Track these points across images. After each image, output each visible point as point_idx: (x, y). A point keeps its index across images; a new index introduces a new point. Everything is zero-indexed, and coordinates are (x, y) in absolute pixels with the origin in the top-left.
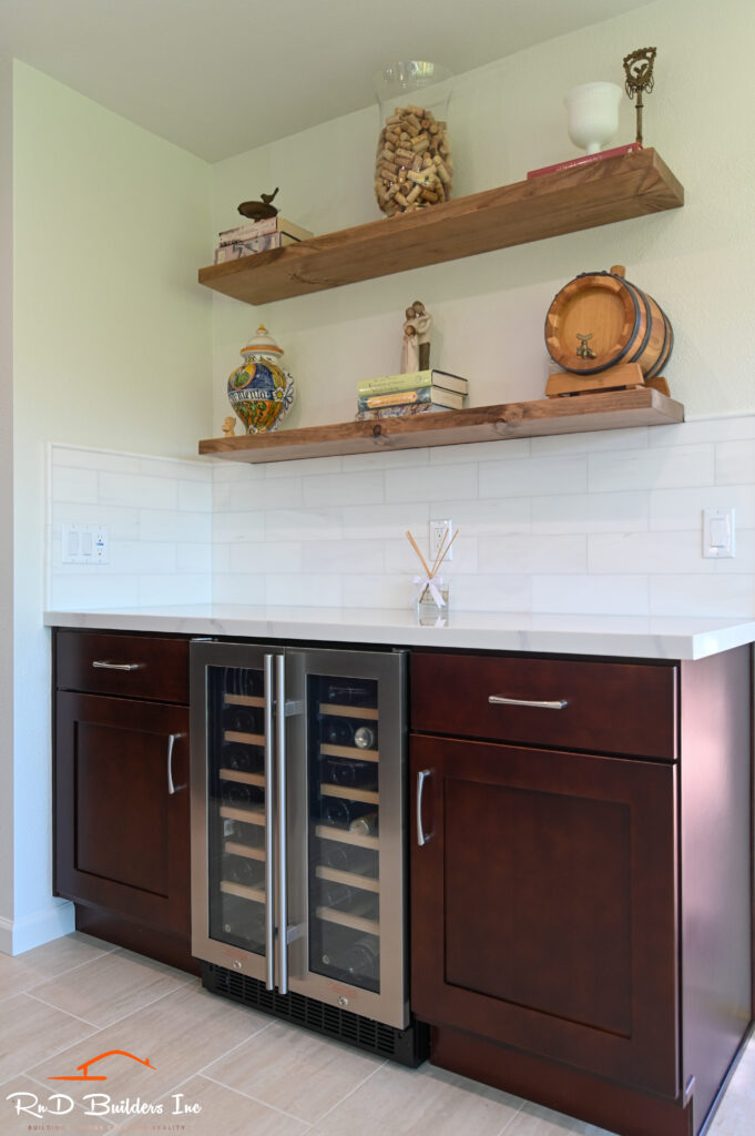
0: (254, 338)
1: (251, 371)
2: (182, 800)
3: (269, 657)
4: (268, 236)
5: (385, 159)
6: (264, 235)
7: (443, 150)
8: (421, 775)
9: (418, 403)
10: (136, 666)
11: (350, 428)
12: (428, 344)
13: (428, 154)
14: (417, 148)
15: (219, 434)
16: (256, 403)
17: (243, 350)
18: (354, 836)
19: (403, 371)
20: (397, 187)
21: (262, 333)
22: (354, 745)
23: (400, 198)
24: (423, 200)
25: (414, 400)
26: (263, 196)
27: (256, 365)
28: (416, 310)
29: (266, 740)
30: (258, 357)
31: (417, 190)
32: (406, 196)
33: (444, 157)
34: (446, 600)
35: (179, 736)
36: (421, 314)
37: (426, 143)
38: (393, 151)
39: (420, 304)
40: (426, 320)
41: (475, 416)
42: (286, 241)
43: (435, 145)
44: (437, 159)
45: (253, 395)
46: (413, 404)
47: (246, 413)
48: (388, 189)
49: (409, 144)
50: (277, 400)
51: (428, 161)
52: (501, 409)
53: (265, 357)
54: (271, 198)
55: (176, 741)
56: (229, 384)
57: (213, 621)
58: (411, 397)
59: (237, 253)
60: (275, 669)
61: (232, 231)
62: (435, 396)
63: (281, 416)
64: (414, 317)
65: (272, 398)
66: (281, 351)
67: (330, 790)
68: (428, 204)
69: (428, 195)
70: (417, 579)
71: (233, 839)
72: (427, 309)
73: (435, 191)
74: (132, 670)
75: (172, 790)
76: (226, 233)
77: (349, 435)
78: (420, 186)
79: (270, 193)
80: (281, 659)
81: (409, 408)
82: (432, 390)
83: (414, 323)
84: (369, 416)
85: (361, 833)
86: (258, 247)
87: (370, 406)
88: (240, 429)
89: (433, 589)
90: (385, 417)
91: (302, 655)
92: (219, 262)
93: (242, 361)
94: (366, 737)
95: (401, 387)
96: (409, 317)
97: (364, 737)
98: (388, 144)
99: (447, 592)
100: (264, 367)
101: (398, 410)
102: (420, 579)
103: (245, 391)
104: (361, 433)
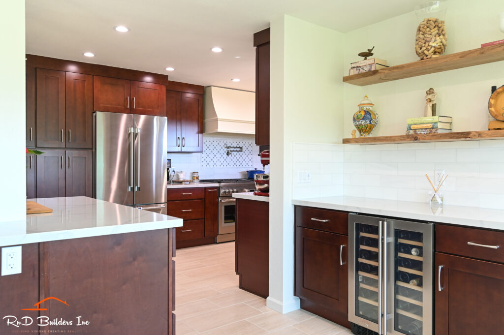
0: (364, 100)
1: (363, 114)
2: (345, 267)
3: (381, 222)
4: (371, 65)
5: (419, 37)
6: (369, 65)
7: (443, 33)
8: (440, 267)
9: (433, 128)
10: (327, 221)
11: (404, 137)
12: (436, 104)
13: (438, 35)
14: (433, 34)
15: (350, 137)
16: (365, 125)
17: (359, 105)
18: (412, 286)
19: (425, 116)
20: (424, 48)
21: (366, 98)
22: (411, 254)
23: (426, 52)
24: (435, 53)
25: (430, 127)
26: (368, 50)
27: (365, 111)
28: (430, 92)
29: (379, 250)
30: (365, 108)
31: (433, 49)
32: (428, 51)
33: (444, 35)
34: (442, 200)
35: (344, 245)
36: (433, 93)
37: (437, 31)
38: (423, 35)
39: (432, 89)
40: (435, 95)
41: (457, 135)
42: (378, 67)
43: (441, 31)
44: (441, 37)
45: (363, 122)
46: (431, 128)
47: (360, 129)
48: (421, 49)
49: (430, 33)
50: (372, 124)
51: (438, 38)
52: (469, 133)
53: (368, 108)
54: (372, 50)
55: (343, 247)
56: (354, 118)
57: (358, 208)
58: (430, 126)
59: (358, 71)
60: (383, 226)
61: (356, 63)
62: (440, 126)
63: (374, 129)
64: (430, 94)
65: (371, 123)
66: (373, 105)
67: (401, 269)
68: (437, 53)
69: (437, 50)
70: (430, 192)
71: (362, 282)
72: (435, 91)
73: (440, 48)
74: (326, 222)
75: (341, 264)
76: (354, 63)
77: (404, 140)
78: (434, 47)
79: (371, 48)
80: (385, 223)
81: (429, 130)
82: (439, 123)
83: (430, 97)
84: (411, 132)
85: (414, 285)
86: (367, 69)
87: (412, 128)
88: (358, 135)
89: (437, 196)
90: (419, 133)
91: (392, 222)
92: (351, 74)
93: (358, 109)
94: (416, 251)
95: (425, 122)
96: (427, 94)
97: (415, 252)
98: (421, 32)
99: (443, 198)
100: (368, 112)
101: (424, 130)
102: (432, 193)
103: (361, 121)
104: (409, 139)
